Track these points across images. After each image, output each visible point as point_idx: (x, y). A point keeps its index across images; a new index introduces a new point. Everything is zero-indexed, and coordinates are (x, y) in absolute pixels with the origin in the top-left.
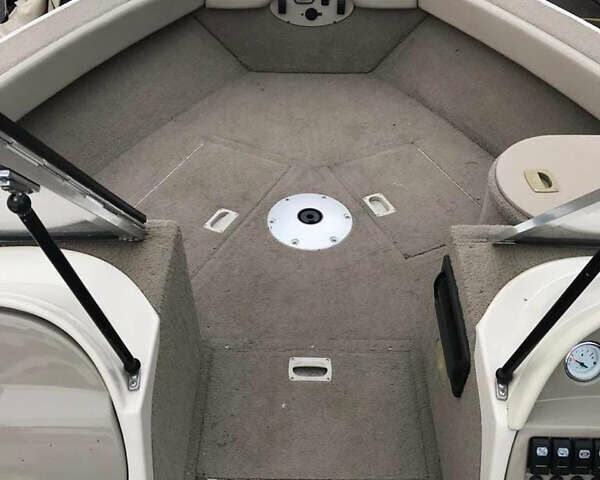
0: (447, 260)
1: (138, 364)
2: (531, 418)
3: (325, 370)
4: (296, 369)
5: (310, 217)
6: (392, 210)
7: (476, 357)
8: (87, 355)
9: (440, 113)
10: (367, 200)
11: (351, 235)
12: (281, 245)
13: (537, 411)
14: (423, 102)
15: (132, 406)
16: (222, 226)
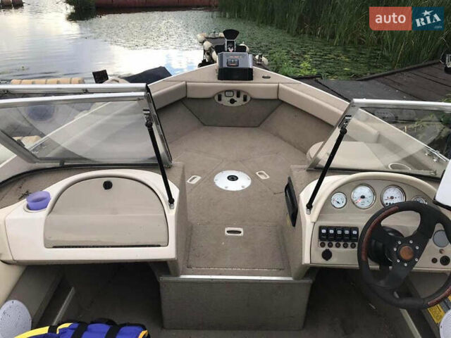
0: (289, 179)
1: (173, 200)
2: (318, 219)
3: (240, 232)
4: (228, 232)
5: (233, 178)
6: (268, 177)
7: (300, 205)
8: (155, 192)
9: (289, 142)
10: (257, 173)
11: (250, 186)
12: (221, 189)
13: (319, 218)
14: (281, 138)
15: (172, 214)
16: (194, 182)
